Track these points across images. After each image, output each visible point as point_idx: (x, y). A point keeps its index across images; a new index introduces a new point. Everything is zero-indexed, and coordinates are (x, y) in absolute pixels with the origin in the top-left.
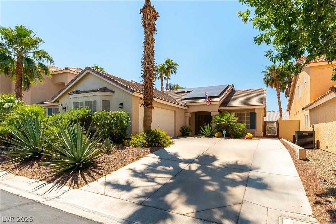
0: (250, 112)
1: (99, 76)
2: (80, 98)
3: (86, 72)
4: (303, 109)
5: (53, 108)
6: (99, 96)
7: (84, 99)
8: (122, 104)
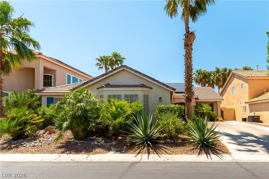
0: (210, 103)
1: (138, 74)
2: (117, 91)
3: (122, 69)
4: (245, 103)
5: (55, 97)
6: (141, 91)
7: (123, 92)
8: (160, 98)
